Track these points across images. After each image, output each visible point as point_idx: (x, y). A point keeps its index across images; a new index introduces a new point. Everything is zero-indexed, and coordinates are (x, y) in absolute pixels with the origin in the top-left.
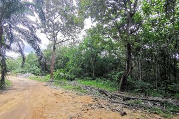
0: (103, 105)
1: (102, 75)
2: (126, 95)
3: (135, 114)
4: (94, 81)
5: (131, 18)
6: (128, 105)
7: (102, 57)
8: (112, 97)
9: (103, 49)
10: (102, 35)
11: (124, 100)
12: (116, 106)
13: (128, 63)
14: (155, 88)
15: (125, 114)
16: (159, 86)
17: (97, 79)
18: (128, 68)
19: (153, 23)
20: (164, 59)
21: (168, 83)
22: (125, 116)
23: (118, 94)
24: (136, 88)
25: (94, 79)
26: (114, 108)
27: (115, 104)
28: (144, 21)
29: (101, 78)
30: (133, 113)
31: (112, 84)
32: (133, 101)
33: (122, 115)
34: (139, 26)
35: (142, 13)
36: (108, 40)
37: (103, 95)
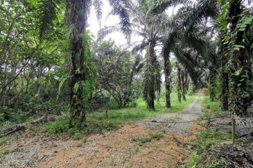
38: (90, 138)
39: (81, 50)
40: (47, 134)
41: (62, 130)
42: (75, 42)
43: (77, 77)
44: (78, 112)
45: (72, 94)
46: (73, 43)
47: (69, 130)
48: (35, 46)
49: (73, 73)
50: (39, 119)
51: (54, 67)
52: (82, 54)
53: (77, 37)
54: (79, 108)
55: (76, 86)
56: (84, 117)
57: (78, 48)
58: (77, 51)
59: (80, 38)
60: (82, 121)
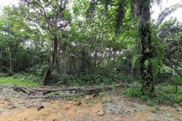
0: (16, 104)
1: (24, 70)
2: (48, 88)
3: (53, 105)
4: (10, 77)
5: (60, 12)
6: (48, 98)
7: (25, 48)
8: (31, 93)
9: (27, 38)
10: (26, 20)
11: (44, 94)
12: (33, 102)
13: (54, 56)
14: (76, 79)
15: (42, 107)
16: (78, 77)
17: (16, 75)
18: (53, 61)
19: (80, 24)
20: (84, 56)
21: (84, 74)
22: (42, 109)
23: (40, 89)
24: (60, 81)
25: (11, 75)
26: (31, 105)
27: (34, 100)
28: (73, 20)
29: (21, 74)
30: (51, 105)
31: (36, 79)
32: (53, 93)
33: (39, 110)
34: (68, 23)
35: (72, 12)
36: (35, 28)
37: (20, 93)
38: (162, 108)
39: (148, 34)
40: (126, 96)
41: (136, 96)
42: (143, 29)
43: (146, 56)
44: (148, 83)
45: (142, 69)
46: (142, 30)
47: (142, 97)
48: (111, 39)
49: (143, 52)
50: (118, 85)
51: (123, 50)
52: (149, 36)
53: (144, 24)
54: (149, 81)
55: (146, 63)
56: (153, 88)
57: (145, 33)
58: (145, 35)
59: (147, 24)
60: (152, 92)
